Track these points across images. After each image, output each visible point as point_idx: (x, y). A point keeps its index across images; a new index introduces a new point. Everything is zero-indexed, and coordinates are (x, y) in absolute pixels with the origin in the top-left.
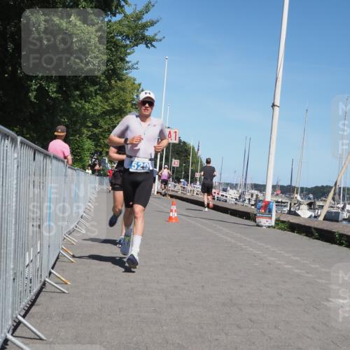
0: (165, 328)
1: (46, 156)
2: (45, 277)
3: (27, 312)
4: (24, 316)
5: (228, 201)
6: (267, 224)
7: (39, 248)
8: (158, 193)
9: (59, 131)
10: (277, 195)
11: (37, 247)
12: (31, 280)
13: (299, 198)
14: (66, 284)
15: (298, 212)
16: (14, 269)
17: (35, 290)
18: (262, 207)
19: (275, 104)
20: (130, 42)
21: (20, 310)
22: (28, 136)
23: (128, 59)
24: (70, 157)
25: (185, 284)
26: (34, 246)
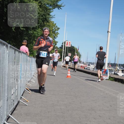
0: (66, 119)
1: (20, 52)
2: (19, 99)
3: (12, 113)
4: (11, 114)
5: (90, 69)
6: (106, 78)
7: (17, 88)
8: (63, 66)
9: (24, 42)
10: (110, 67)
11: (16, 88)
12: (14, 100)
13: (118, 68)
14: (27, 102)
15: (118, 74)
16: (7, 96)
17: (15, 104)
18: (104, 72)
19: (109, 31)
20: (52, 7)
21: (9, 112)
22: (12, 44)
23: (51, 14)
24: (28, 53)
25: (74, 102)
26: (15, 87)
